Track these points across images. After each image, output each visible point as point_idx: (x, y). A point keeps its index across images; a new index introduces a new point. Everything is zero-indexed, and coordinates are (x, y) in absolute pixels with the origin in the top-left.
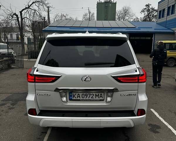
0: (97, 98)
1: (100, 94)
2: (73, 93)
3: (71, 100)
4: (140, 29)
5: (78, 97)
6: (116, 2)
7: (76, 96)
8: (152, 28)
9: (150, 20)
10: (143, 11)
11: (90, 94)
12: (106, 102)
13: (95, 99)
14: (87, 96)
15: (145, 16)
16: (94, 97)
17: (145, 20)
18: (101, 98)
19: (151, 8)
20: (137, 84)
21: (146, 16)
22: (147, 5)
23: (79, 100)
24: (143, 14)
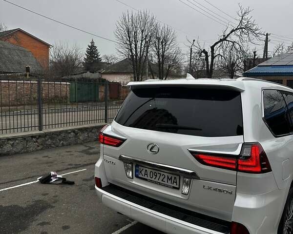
0: (169, 183)
1: (173, 176)
2: (140, 167)
3: (137, 177)
7: (143, 173)
11: (161, 174)
12: (182, 193)
14: (156, 176)
16: (165, 180)
18: (175, 185)
20: (235, 173)
23: (146, 180)
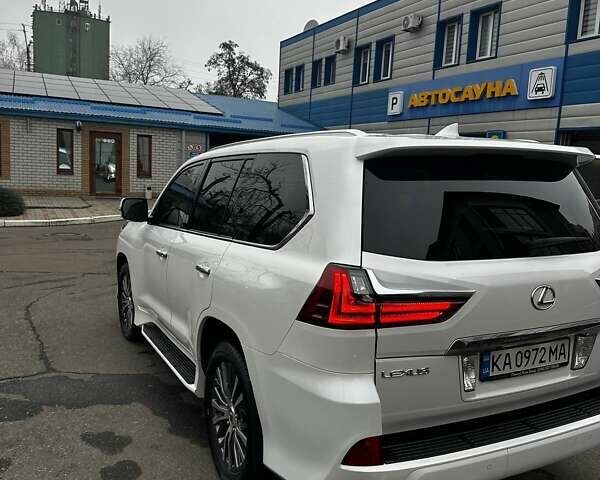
0: (553, 358)
1: (560, 344)
2: (492, 353)
4: (240, 122)
5: (505, 364)
6: (108, 20)
7: (501, 363)
8: (271, 120)
9: (238, 95)
10: (213, 62)
11: (537, 349)
12: (572, 369)
13: (547, 364)
14: (528, 358)
15: (222, 79)
16: (546, 357)
17: (220, 92)
18: (562, 360)
19: (237, 55)
21: (226, 80)
22: (225, 46)
23: (508, 376)
24: (214, 71)
